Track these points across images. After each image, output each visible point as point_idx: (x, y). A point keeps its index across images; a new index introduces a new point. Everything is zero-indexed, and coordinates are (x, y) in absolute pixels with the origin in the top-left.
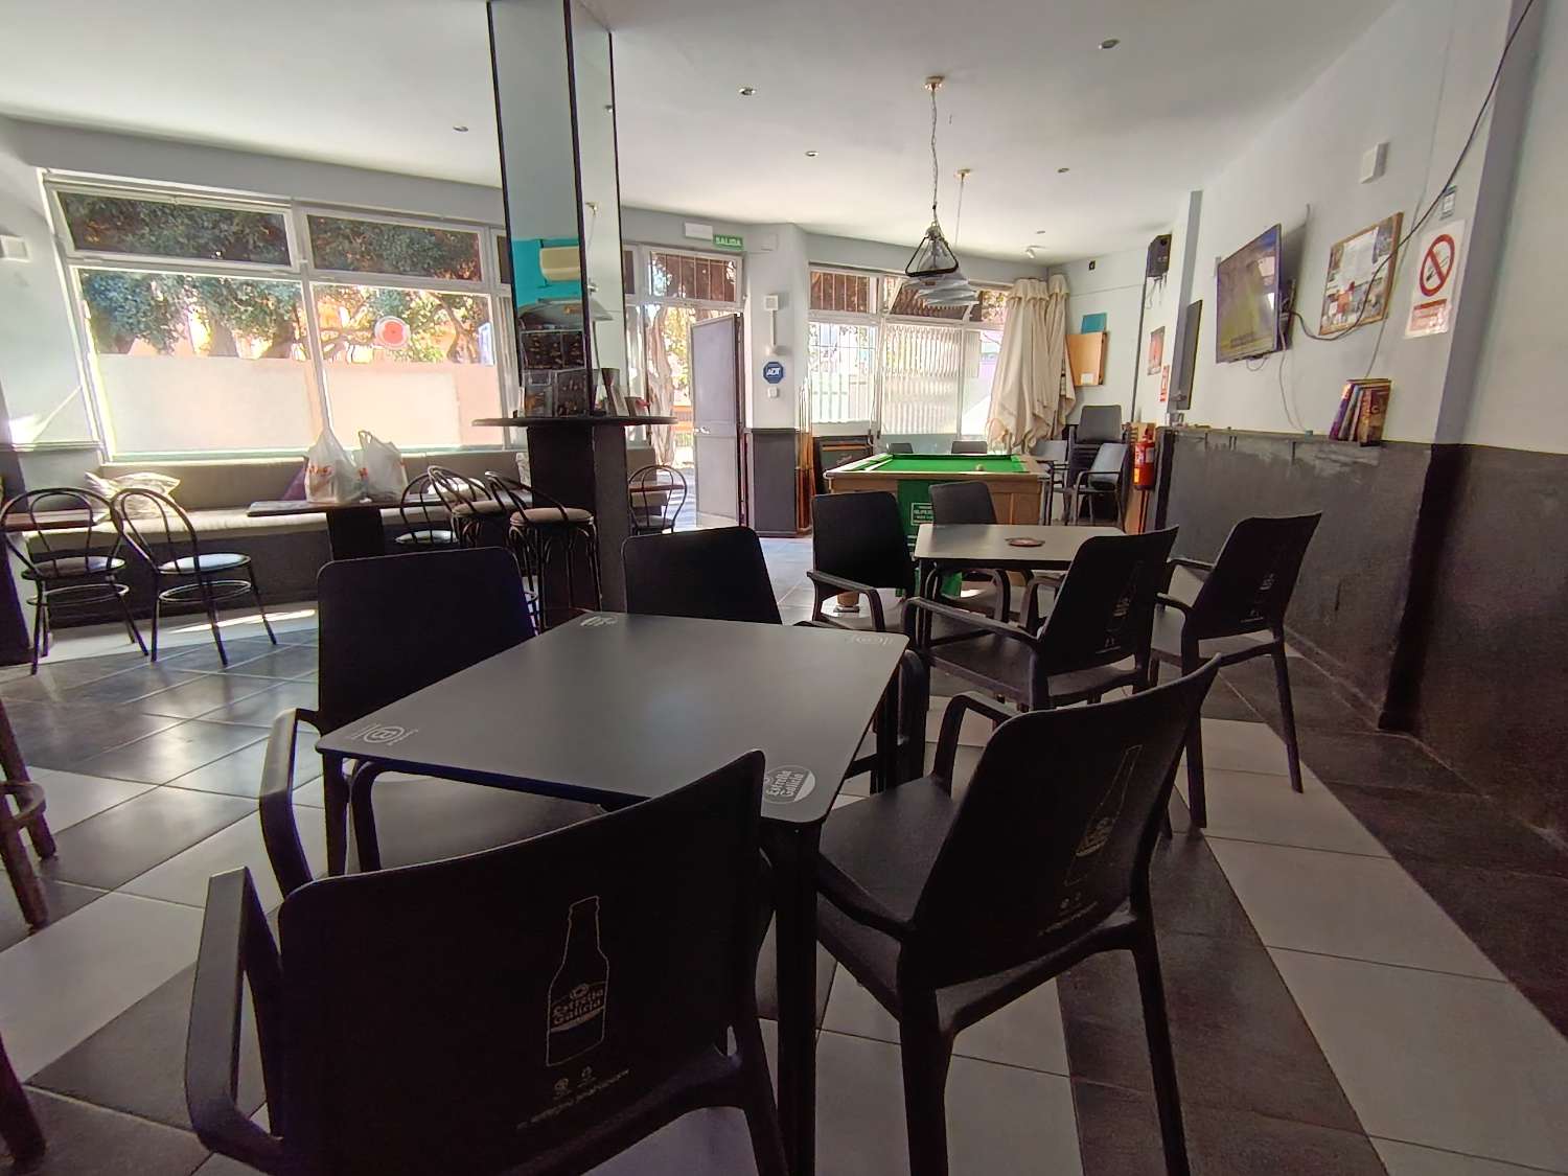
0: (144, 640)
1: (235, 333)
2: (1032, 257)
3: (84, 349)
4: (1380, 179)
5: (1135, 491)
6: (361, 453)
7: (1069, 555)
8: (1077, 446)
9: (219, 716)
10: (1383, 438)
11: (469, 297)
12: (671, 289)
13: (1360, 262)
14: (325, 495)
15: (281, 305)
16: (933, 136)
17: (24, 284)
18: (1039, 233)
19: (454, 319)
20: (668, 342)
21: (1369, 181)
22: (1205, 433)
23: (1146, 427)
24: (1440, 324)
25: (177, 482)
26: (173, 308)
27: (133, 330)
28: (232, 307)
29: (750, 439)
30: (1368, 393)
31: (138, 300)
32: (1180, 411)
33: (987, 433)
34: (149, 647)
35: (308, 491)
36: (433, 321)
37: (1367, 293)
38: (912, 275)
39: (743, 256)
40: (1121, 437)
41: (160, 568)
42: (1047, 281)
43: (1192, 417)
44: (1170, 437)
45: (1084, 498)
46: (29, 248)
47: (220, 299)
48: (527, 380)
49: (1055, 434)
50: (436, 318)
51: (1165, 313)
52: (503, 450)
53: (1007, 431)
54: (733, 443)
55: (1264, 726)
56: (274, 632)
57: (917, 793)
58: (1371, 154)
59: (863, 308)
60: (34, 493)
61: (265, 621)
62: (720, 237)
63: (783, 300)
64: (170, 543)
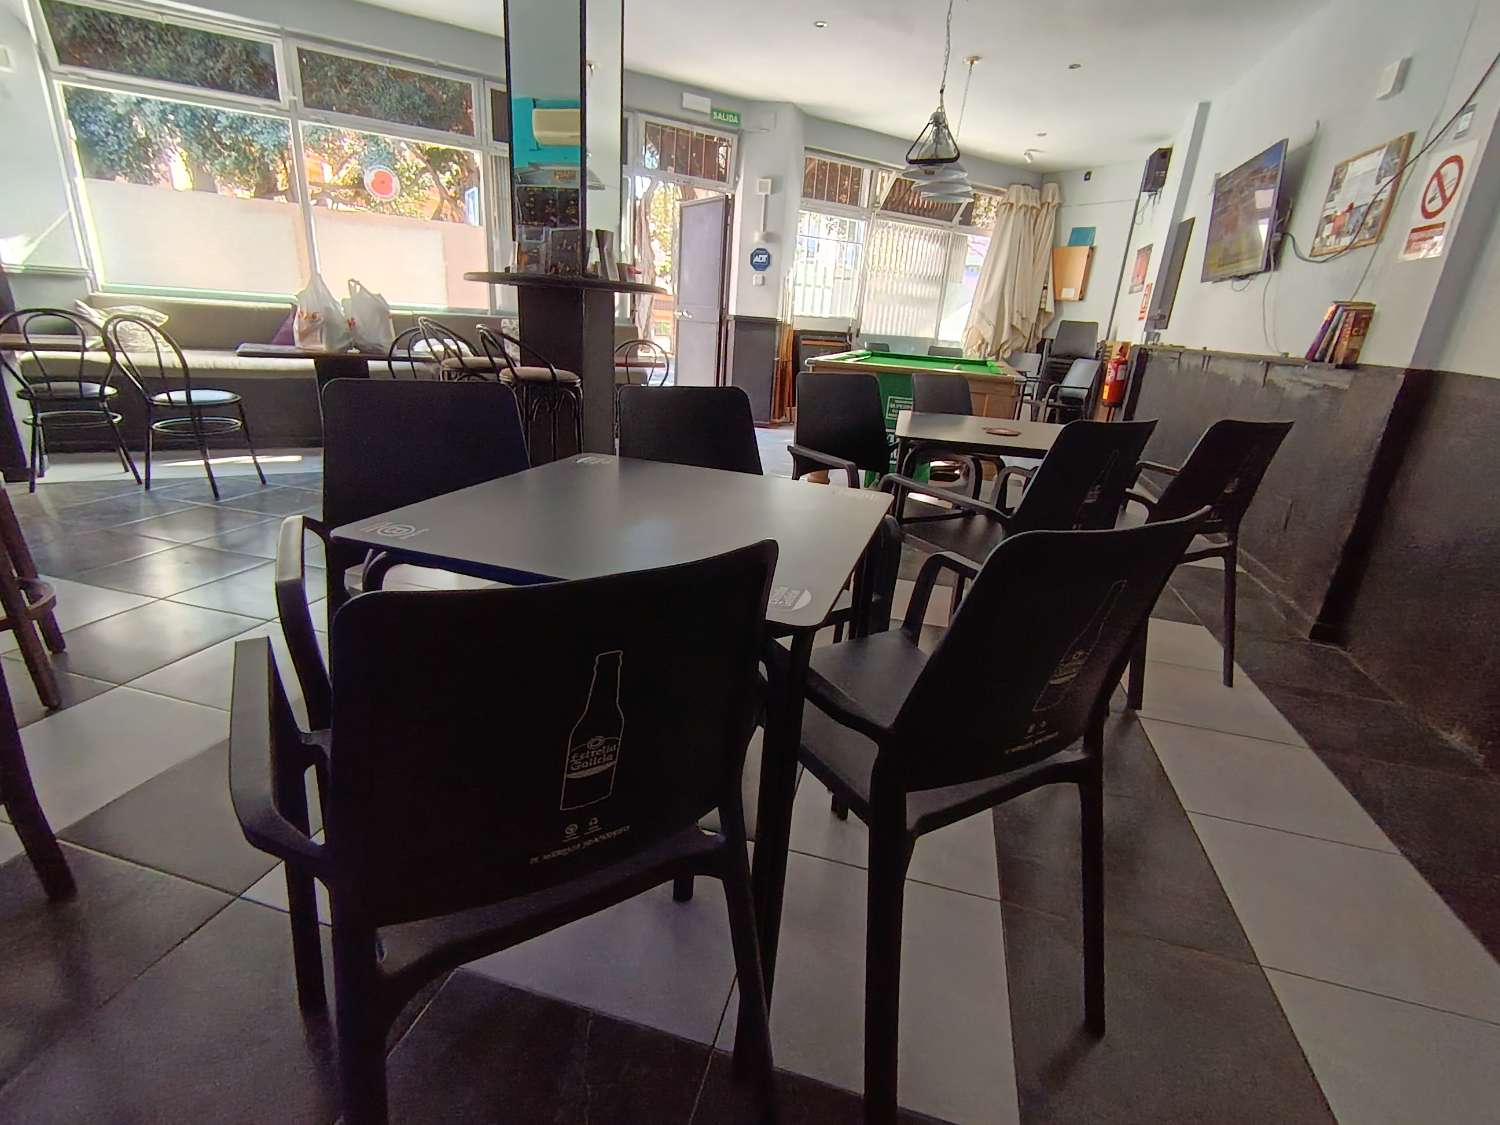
0: (138, 470)
1: (217, 178)
2: (1029, 161)
3: (71, 172)
4: (1398, 96)
5: (1102, 407)
6: (350, 302)
7: (1047, 444)
8: (1051, 360)
9: (211, 544)
10: (1358, 362)
12: (663, 164)
13: (1363, 180)
14: (315, 342)
15: (266, 153)
16: (950, 13)
17: (8, 95)
18: (1040, 135)
19: (438, 183)
20: (652, 227)
21: (1385, 98)
22: (1180, 352)
23: (1120, 345)
24: (1436, 248)
25: (166, 318)
26: (156, 147)
27: (114, 167)
28: (217, 150)
29: (732, 326)
30: (1352, 315)
31: (121, 136)
32: (1156, 331)
33: (964, 341)
34: (143, 477)
35: (296, 337)
36: (418, 185)
37: (1365, 215)
38: (911, 162)
39: (740, 134)
40: (1094, 355)
41: (153, 398)
42: (1041, 189)
43: (1168, 337)
44: (1143, 355)
45: (1051, 411)
46: (11, 57)
47: (203, 142)
48: (520, 236)
49: (1030, 347)
50: (420, 182)
51: (1155, 232)
52: (489, 315)
53: (983, 340)
54: (715, 328)
55: (1203, 628)
56: (264, 473)
57: (886, 642)
58: (1394, 67)
59: (854, 200)
60: (25, 312)
61: (255, 462)
62: (718, 112)
63: (776, 185)
64: (163, 377)
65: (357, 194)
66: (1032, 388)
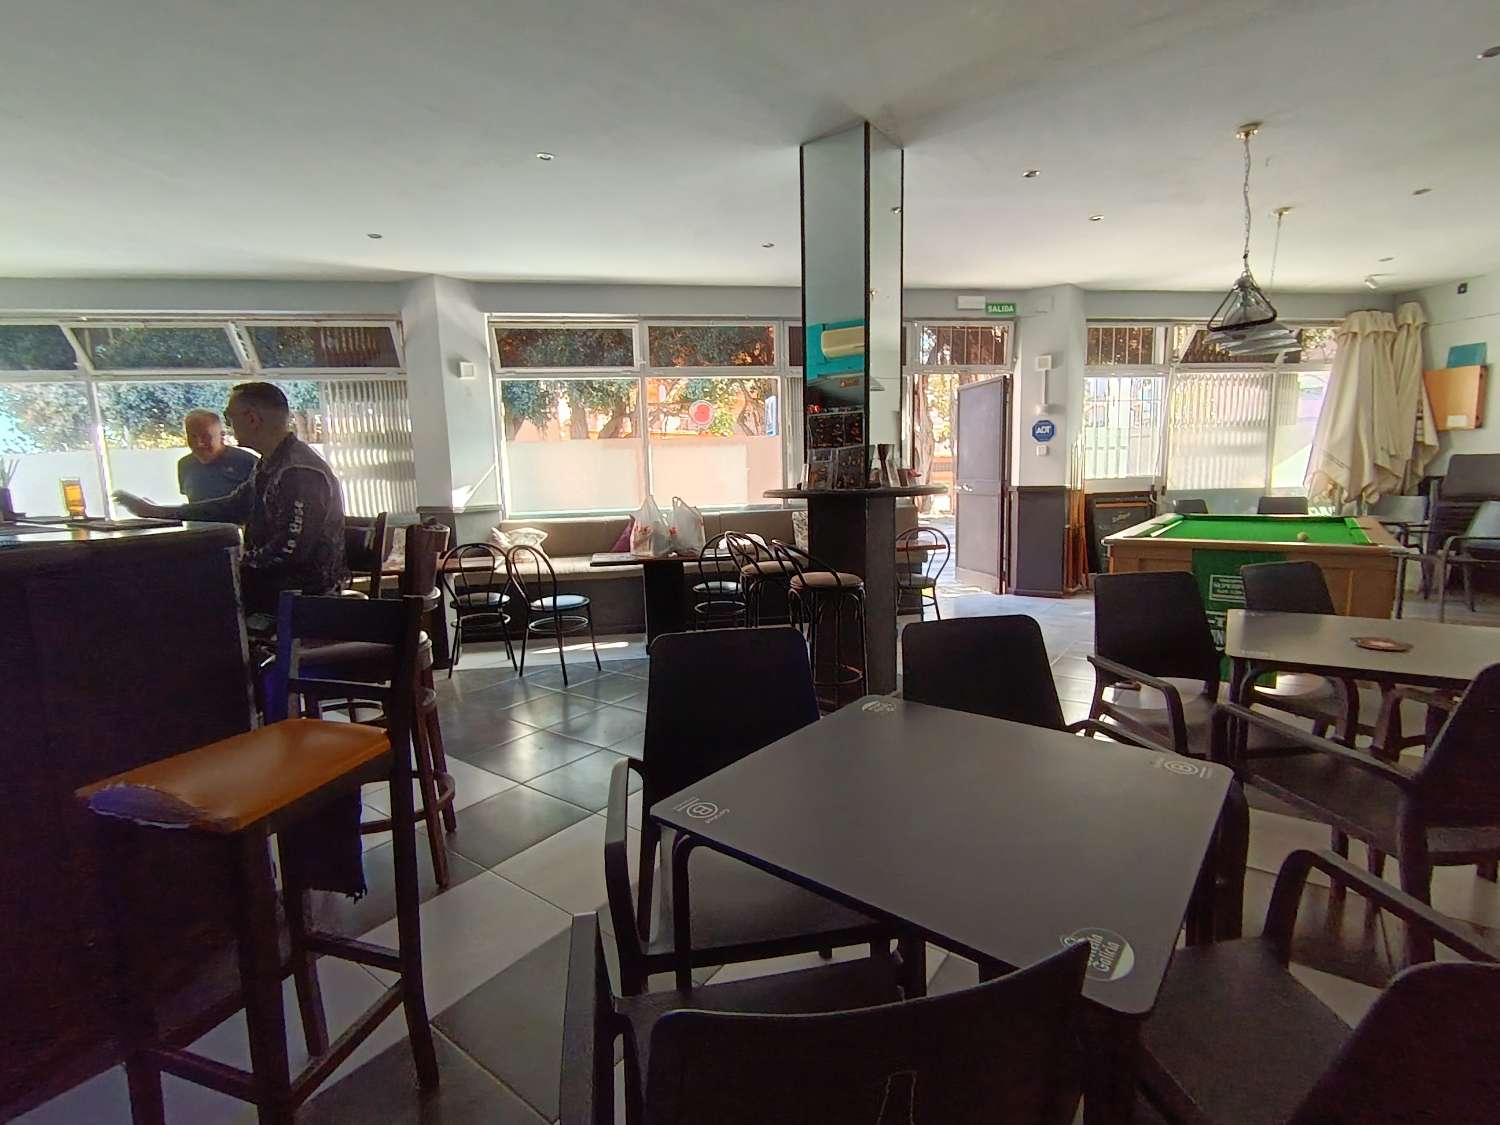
1: (588, 413)
2: (1373, 287)
3: (499, 437)
6: (673, 515)
7: (1470, 673)
8: (1443, 504)
9: (558, 729)
14: (644, 550)
17: (469, 395)
20: (930, 398)
27: (522, 416)
28: (588, 392)
29: (1015, 497)
31: (531, 392)
33: (1307, 487)
34: (518, 664)
35: (632, 545)
36: (728, 393)
38: (1215, 330)
39: (1015, 320)
41: (531, 604)
42: (1395, 311)
45: (1453, 568)
46: (475, 369)
48: (811, 457)
50: (730, 390)
52: (782, 509)
53: (1335, 485)
54: (997, 501)
59: (1148, 359)
61: (594, 650)
62: (993, 305)
63: (1057, 359)
64: (539, 582)
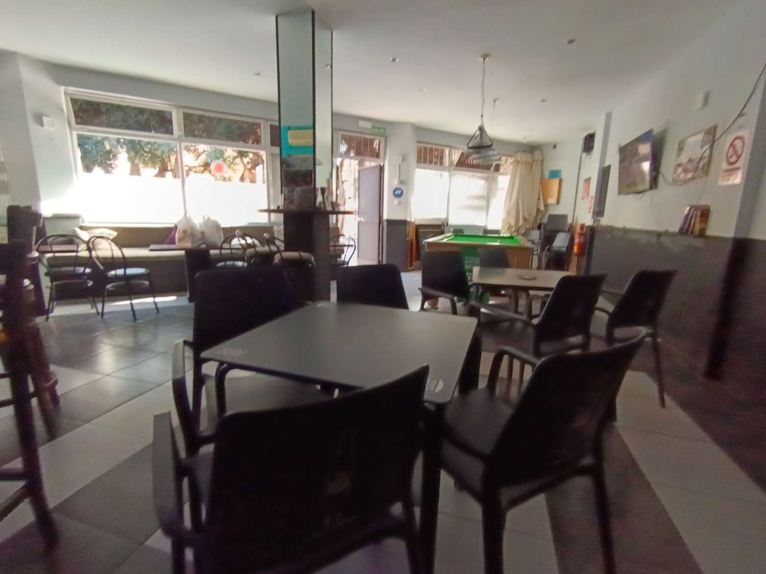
0: (98, 307)
1: (141, 166)
4: (705, 109)
5: (574, 256)
7: (554, 285)
8: (545, 233)
9: (131, 345)
10: (706, 234)
11: (250, 152)
12: (348, 151)
13: (695, 147)
14: (186, 243)
15: (164, 154)
16: (483, 83)
17: (52, 140)
18: (530, 130)
19: (243, 163)
21: (699, 110)
22: (610, 229)
23: (580, 226)
24: (737, 179)
25: (116, 234)
26: (114, 154)
27: (94, 163)
29: (385, 224)
30: (699, 212)
31: (98, 150)
32: (598, 218)
33: (501, 225)
34: (100, 311)
35: (177, 240)
37: (699, 162)
39: (386, 137)
40: (567, 229)
42: (532, 154)
43: (605, 221)
44: (593, 231)
46: (55, 122)
47: (136, 150)
48: (285, 191)
49: (534, 227)
51: (592, 169)
52: (267, 225)
53: (510, 226)
54: (377, 226)
55: (644, 374)
56: (158, 306)
58: (701, 97)
59: (442, 163)
60: (52, 236)
61: (154, 301)
62: (375, 128)
63: (404, 159)
65: (205, 169)
66: (537, 249)
